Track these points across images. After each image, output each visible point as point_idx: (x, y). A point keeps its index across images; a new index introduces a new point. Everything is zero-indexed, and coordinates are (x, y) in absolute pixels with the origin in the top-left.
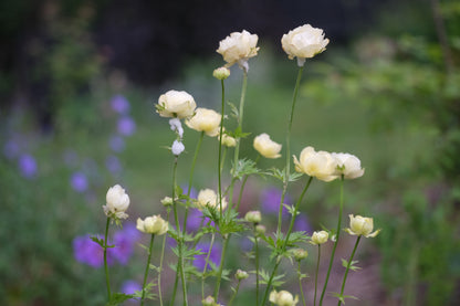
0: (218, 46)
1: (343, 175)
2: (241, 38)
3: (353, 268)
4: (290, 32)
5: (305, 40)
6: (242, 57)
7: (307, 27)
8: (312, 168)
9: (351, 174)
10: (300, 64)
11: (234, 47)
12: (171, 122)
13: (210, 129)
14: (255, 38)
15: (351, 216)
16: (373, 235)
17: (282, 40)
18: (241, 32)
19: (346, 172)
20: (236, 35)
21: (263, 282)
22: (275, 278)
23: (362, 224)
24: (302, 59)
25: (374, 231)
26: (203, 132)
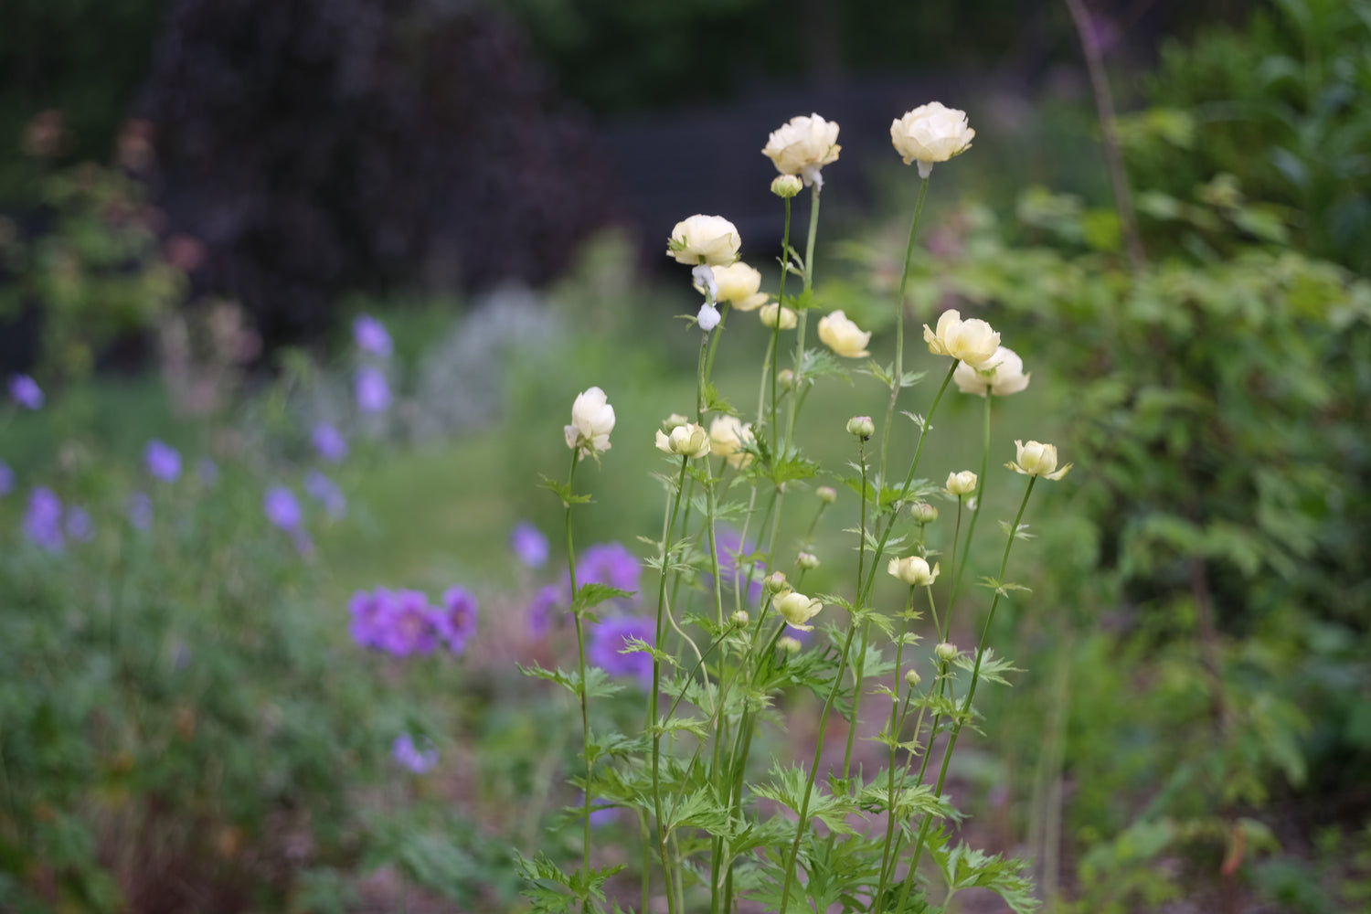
0: (767, 140)
1: (989, 387)
2: (811, 126)
3: (1022, 535)
4: (907, 116)
5: (935, 129)
6: (811, 162)
7: (936, 107)
8: (960, 344)
9: (1005, 384)
10: (924, 173)
11: (798, 143)
12: (696, 272)
13: (742, 297)
14: (833, 129)
15: (1018, 443)
16: (1058, 476)
17: (893, 130)
18: (808, 115)
19: (997, 380)
20: (800, 122)
21: (871, 549)
22: (888, 543)
23: (1039, 454)
24: (925, 163)
25: (1058, 469)
26: (728, 301)
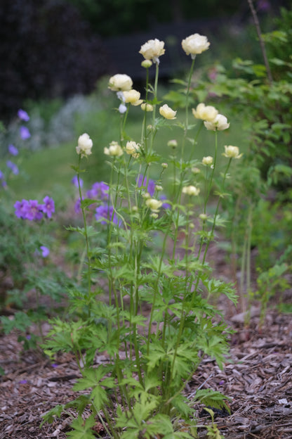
0: (140, 48)
1: (217, 128)
2: (155, 43)
3: (228, 177)
4: (187, 39)
5: (196, 43)
6: (155, 55)
7: (197, 36)
8: (205, 115)
9: (222, 127)
10: (193, 58)
11: (151, 49)
12: (118, 94)
13: (134, 101)
14: (162, 44)
15: (226, 147)
16: (239, 157)
17: (182, 43)
18: (154, 39)
19: (219, 126)
20: (151, 42)
21: (178, 184)
22: (184, 182)
23: (233, 150)
24: (194, 54)
25: (239, 155)
26: (130, 103)
